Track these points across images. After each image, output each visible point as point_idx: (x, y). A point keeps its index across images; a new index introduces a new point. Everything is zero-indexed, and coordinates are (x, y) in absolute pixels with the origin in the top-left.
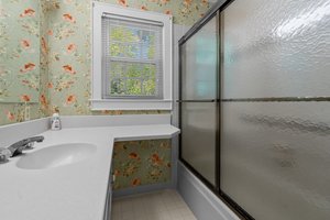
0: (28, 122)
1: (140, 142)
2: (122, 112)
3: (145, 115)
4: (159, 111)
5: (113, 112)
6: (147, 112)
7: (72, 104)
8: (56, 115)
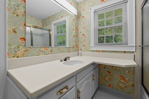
0: (72, 52)
1: (112, 67)
2: (103, 51)
3: (115, 53)
4: (125, 52)
5: (99, 51)
6: (117, 52)
7: (85, 47)
8: (80, 51)
